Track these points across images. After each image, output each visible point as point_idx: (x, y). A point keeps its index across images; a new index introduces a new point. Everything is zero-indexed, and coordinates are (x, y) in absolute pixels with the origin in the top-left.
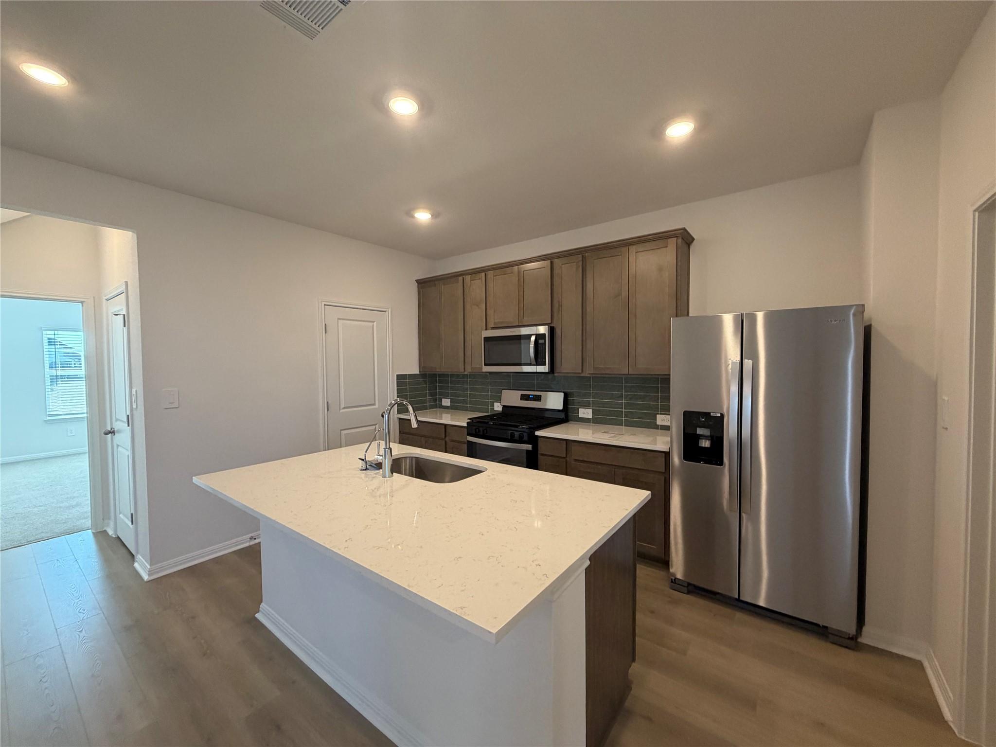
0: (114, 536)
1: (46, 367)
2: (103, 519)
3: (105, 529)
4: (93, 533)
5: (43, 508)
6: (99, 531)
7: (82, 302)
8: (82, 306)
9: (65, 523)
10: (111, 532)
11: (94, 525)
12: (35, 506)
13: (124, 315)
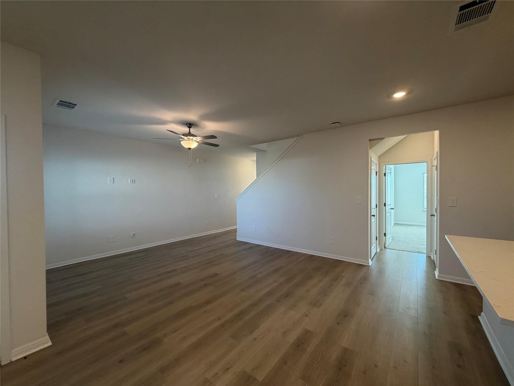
0: (433, 260)
1: (425, 189)
2: (430, 252)
3: (431, 256)
4: (426, 256)
5: (414, 242)
6: (428, 256)
7: (427, 162)
8: (427, 163)
9: (418, 249)
10: (432, 258)
11: (427, 253)
12: (412, 241)
13: (436, 166)
